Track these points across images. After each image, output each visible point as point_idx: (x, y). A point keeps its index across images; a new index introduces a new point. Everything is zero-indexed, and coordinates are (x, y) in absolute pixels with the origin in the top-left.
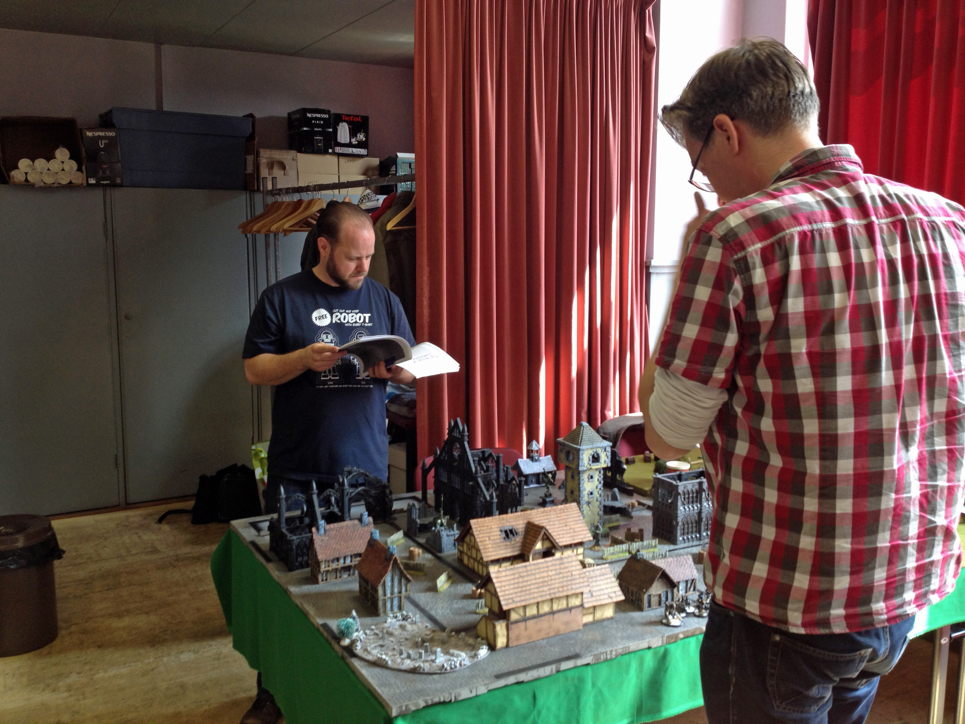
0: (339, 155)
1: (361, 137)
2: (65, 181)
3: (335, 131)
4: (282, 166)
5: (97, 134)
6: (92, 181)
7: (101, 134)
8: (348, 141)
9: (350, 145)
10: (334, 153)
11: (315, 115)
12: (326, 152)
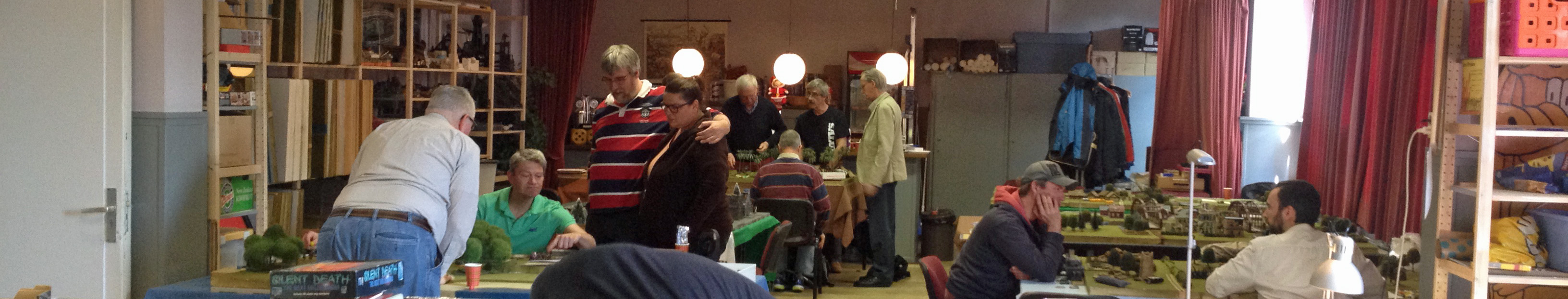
0: (1146, 52)
3: (1145, 38)
4: (1105, 60)
5: (1005, 47)
6: (1001, 70)
7: (1008, 47)
8: (1152, 44)
9: (1153, 46)
10: (1143, 51)
11: (1131, 30)
12: (1137, 51)
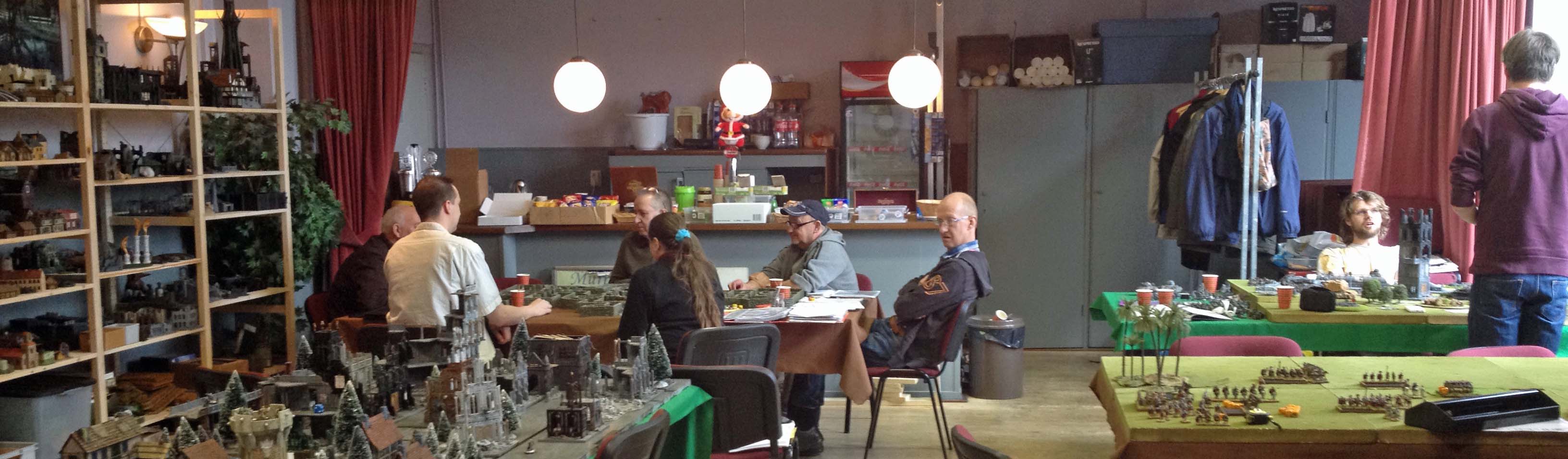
0: (1304, 43)
1: (1327, 25)
2: (1059, 83)
3: (1301, 21)
4: (1241, 59)
5: (1085, 44)
6: (1079, 82)
7: (1089, 43)
8: (1313, 30)
9: (1316, 33)
10: (1298, 42)
11: (1280, 9)
12: (1289, 42)
